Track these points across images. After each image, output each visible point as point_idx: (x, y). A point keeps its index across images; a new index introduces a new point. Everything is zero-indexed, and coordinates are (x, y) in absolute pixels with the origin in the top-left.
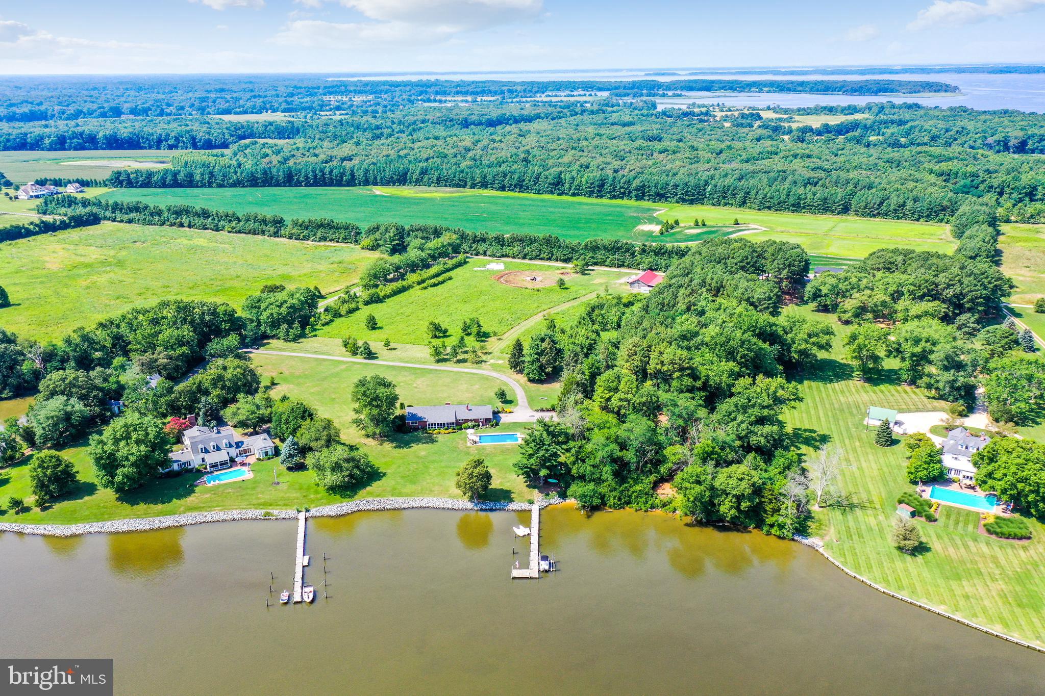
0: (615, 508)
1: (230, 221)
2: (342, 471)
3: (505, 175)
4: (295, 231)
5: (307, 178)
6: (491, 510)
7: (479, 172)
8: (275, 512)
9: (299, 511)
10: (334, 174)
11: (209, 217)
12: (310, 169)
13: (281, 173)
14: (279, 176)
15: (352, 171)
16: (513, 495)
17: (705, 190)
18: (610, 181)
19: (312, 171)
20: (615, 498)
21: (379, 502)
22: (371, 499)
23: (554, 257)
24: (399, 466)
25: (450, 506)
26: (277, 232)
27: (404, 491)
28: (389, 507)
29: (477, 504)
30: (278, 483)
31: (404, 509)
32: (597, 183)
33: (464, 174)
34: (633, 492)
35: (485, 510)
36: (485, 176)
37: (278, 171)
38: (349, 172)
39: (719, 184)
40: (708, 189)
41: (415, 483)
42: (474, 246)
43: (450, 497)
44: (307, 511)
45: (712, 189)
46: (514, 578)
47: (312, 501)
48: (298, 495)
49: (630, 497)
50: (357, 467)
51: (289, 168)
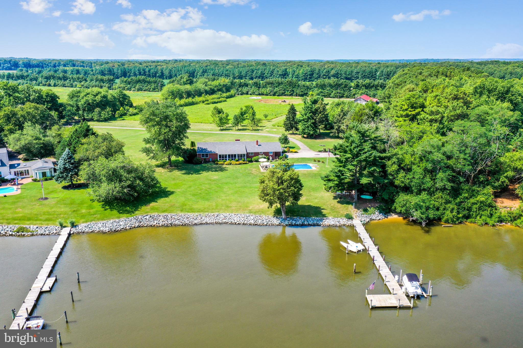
0: (454, 222)
1: (81, 82)
2: (121, 181)
3: (253, 71)
4: (122, 85)
5: (135, 73)
6: (303, 225)
7: (237, 70)
8: (33, 227)
9: (62, 226)
10: (151, 72)
11: (67, 79)
12: (137, 69)
13: (120, 71)
14: (118, 72)
15: (162, 71)
16: (324, 212)
17: (376, 74)
18: (317, 71)
19: (138, 70)
20: (452, 211)
21: (166, 218)
22: (156, 214)
23: (295, 94)
24: (190, 187)
25: (252, 222)
26: (110, 87)
27: (195, 206)
28: (177, 222)
29: (285, 219)
30: (46, 199)
31: (196, 224)
32: (309, 73)
33: (229, 72)
34: (474, 204)
35: (296, 226)
36: (241, 73)
37: (118, 70)
38: (160, 71)
39: (384, 71)
40: (378, 74)
41: (208, 200)
42: (240, 89)
43: (250, 212)
44: (73, 225)
45: (380, 74)
46: (374, 308)
47: (83, 216)
48: (67, 209)
49: (469, 209)
50: (141, 179)
51: (125, 68)
